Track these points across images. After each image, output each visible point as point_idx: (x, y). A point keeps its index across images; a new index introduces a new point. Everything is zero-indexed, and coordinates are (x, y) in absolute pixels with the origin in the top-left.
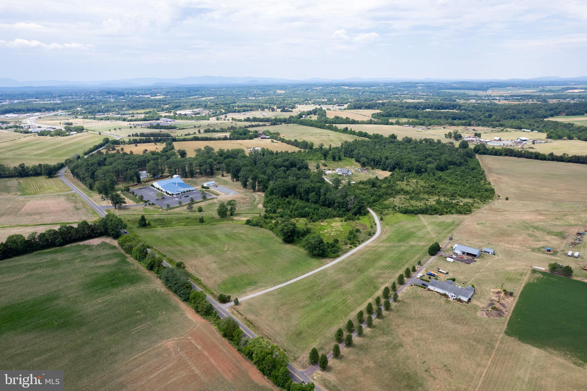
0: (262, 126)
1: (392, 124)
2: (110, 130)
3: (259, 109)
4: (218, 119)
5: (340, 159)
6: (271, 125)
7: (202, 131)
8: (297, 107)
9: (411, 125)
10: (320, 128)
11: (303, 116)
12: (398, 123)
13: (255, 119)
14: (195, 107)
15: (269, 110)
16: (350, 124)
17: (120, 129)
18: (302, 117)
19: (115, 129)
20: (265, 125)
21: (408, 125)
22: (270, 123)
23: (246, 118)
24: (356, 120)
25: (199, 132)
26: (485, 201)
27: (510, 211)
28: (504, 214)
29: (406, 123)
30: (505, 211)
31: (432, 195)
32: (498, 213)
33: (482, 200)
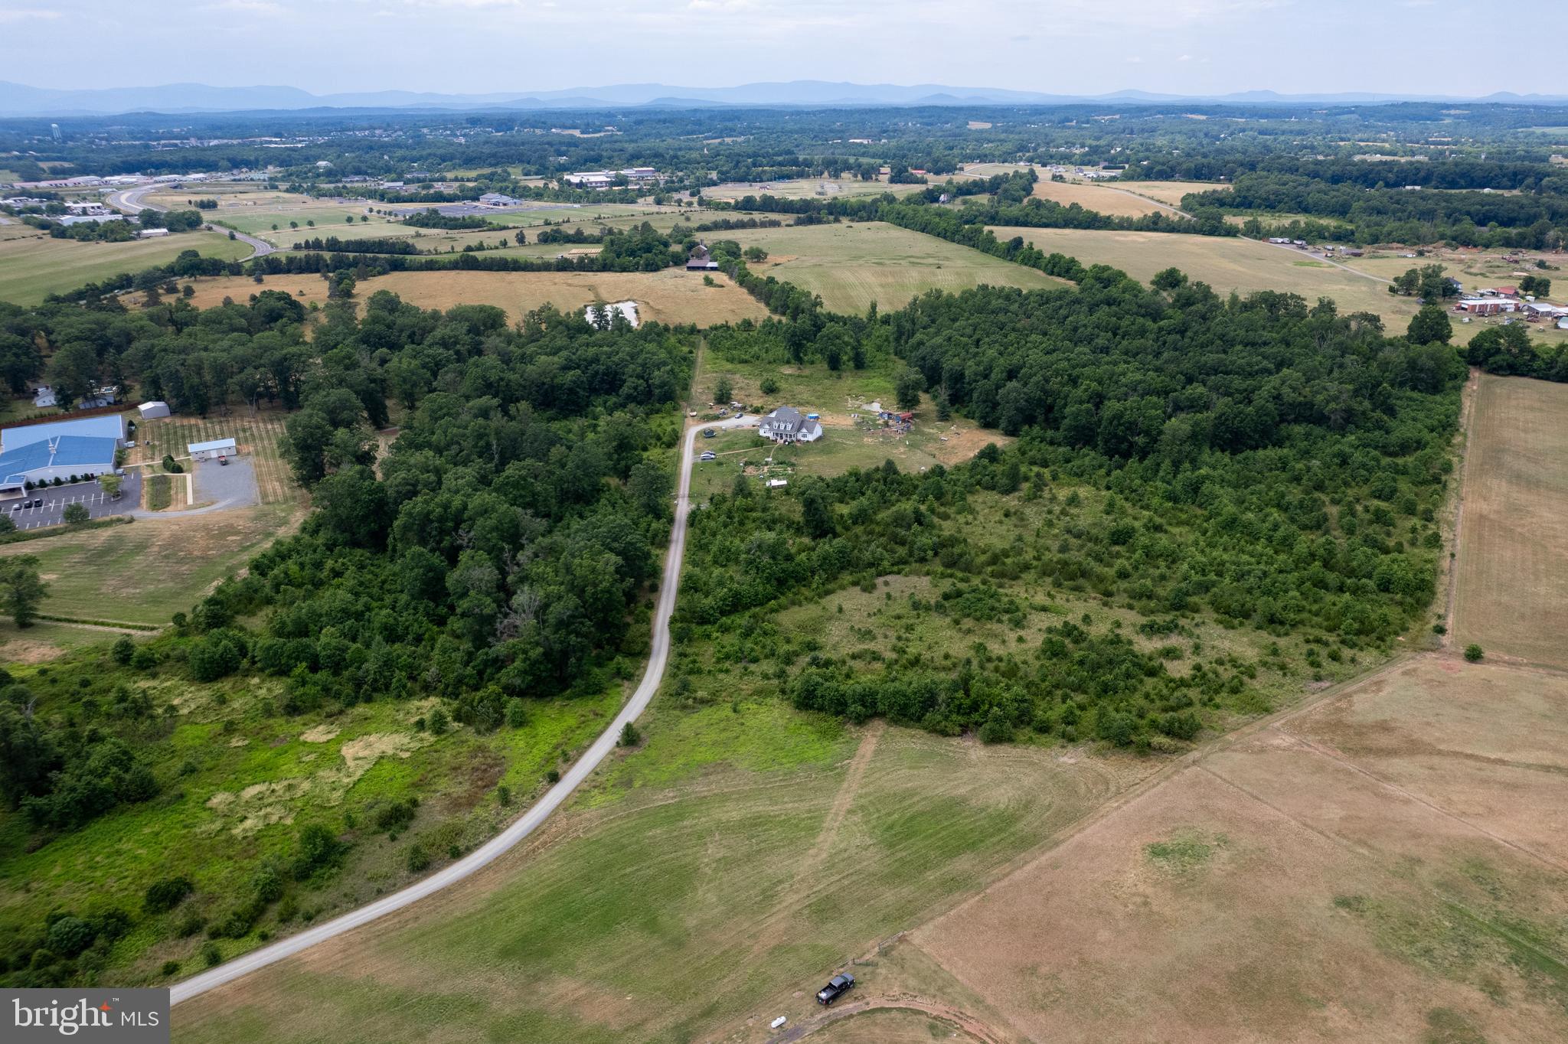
0: (763, 225)
1: (1232, 232)
2: (275, 227)
3: (826, 174)
4: (659, 202)
5: (860, 364)
6: (799, 222)
7: (531, 236)
8: (962, 169)
9: (1299, 238)
10: (945, 238)
11: (942, 198)
12: (1255, 232)
13: (769, 204)
14: (640, 162)
15: (855, 176)
16: (1076, 227)
17: (311, 223)
18: (936, 200)
19: (294, 225)
20: (775, 224)
21: (1286, 240)
22: (795, 216)
23: (740, 199)
24: (1104, 213)
25: (521, 239)
26: (1335, 657)
27: (1440, 753)
28: (1386, 778)
29: (1282, 232)
30: (1414, 748)
31: (1077, 589)
32: (1352, 766)
33: (1324, 652)
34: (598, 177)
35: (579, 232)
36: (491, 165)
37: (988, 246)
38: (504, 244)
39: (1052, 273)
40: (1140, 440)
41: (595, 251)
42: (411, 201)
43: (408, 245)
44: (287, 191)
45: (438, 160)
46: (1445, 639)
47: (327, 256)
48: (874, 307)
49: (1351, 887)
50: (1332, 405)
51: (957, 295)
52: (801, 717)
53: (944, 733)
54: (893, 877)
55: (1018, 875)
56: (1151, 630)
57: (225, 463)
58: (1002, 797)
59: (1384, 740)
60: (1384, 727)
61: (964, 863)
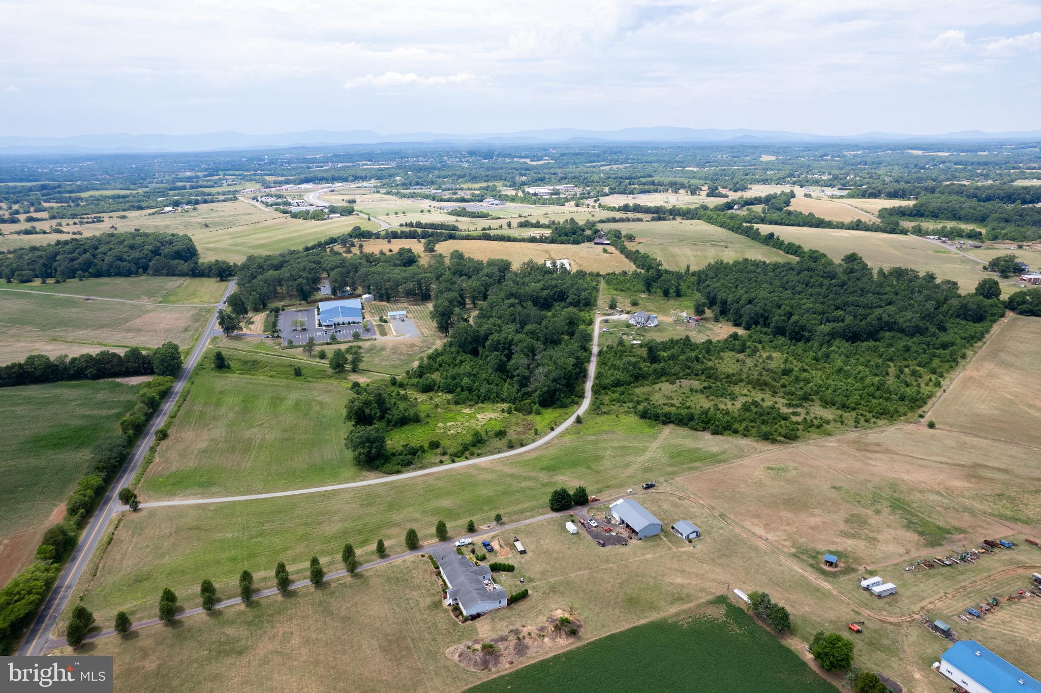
0: (634, 220)
1: (904, 232)
2: (388, 215)
3: (670, 191)
4: (577, 205)
5: (679, 294)
6: (653, 219)
7: (514, 223)
8: (751, 189)
9: (944, 236)
10: (733, 231)
11: (736, 207)
12: (919, 232)
13: (637, 209)
14: (566, 181)
15: (687, 192)
16: (810, 226)
17: (404, 213)
18: (732, 208)
19: (396, 213)
20: (640, 220)
21: (936, 237)
22: (651, 215)
23: (621, 205)
24: (827, 219)
25: (509, 225)
26: (866, 421)
27: (898, 454)
28: (870, 459)
29: (934, 233)
30: (887, 451)
31: (762, 390)
32: (858, 454)
33: (862, 419)
34: (543, 190)
35: (538, 222)
36: (485, 181)
37: (755, 236)
38: (501, 227)
39: (788, 253)
40: (806, 334)
41: (547, 232)
42: (448, 201)
43: (455, 227)
44: (385, 194)
45: (457, 178)
46: (922, 420)
47: (419, 230)
48: (688, 267)
49: (838, 484)
50: (908, 324)
51: (731, 262)
52: (643, 420)
53: (696, 430)
54: (671, 465)
55: (716, 469)
56: (789, 405)
57: (403, 321)
58: (715, 449)
59: (876, 448)
60: (878, 445)
61: (697, 464)
